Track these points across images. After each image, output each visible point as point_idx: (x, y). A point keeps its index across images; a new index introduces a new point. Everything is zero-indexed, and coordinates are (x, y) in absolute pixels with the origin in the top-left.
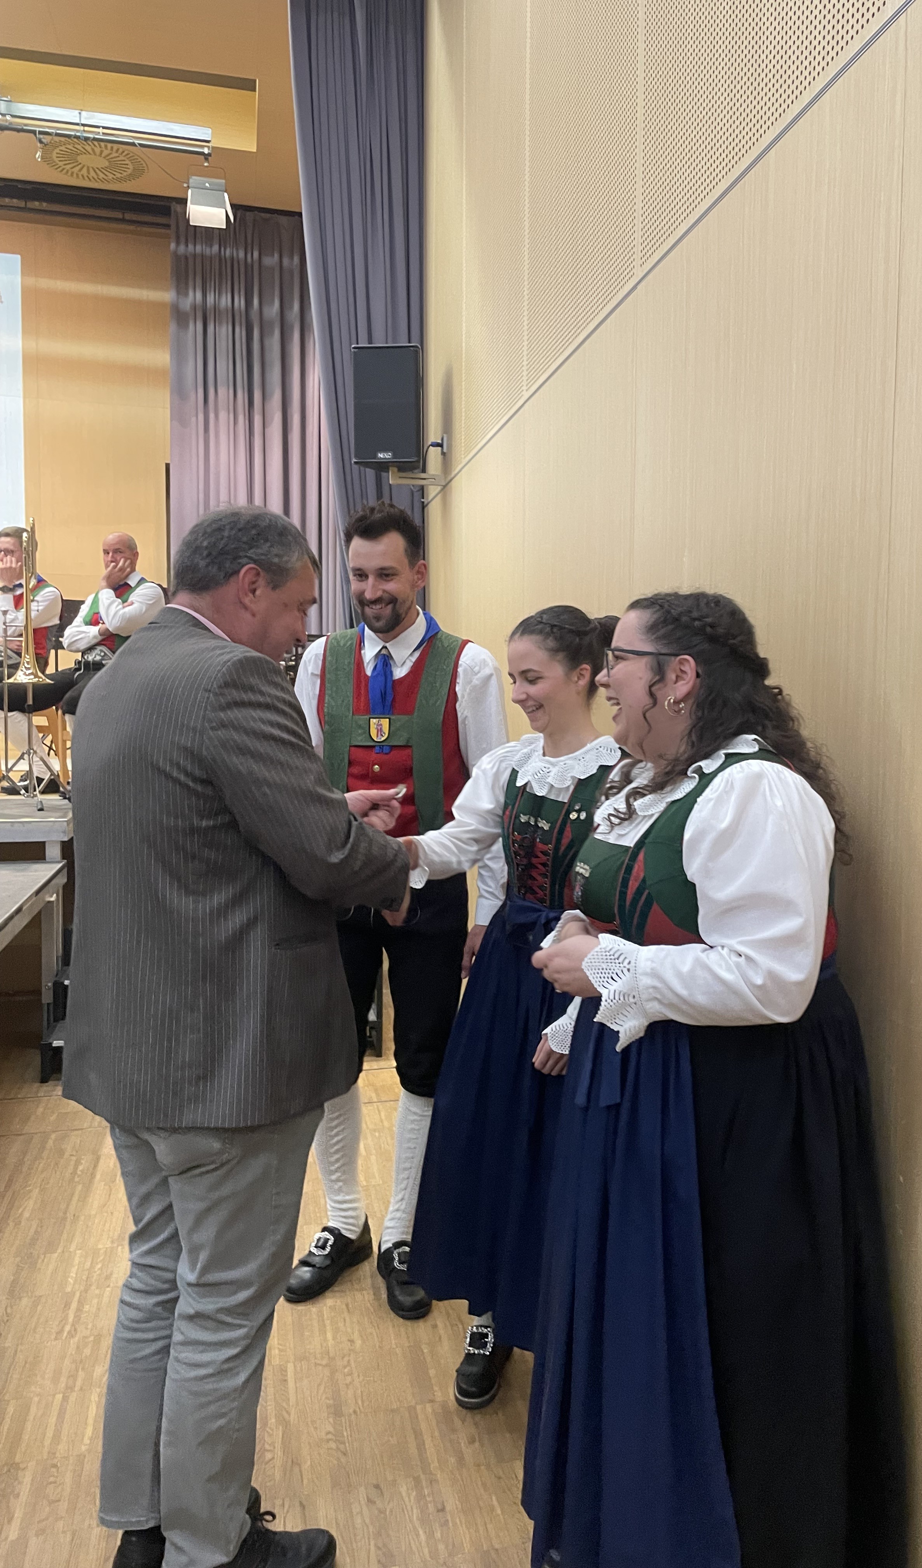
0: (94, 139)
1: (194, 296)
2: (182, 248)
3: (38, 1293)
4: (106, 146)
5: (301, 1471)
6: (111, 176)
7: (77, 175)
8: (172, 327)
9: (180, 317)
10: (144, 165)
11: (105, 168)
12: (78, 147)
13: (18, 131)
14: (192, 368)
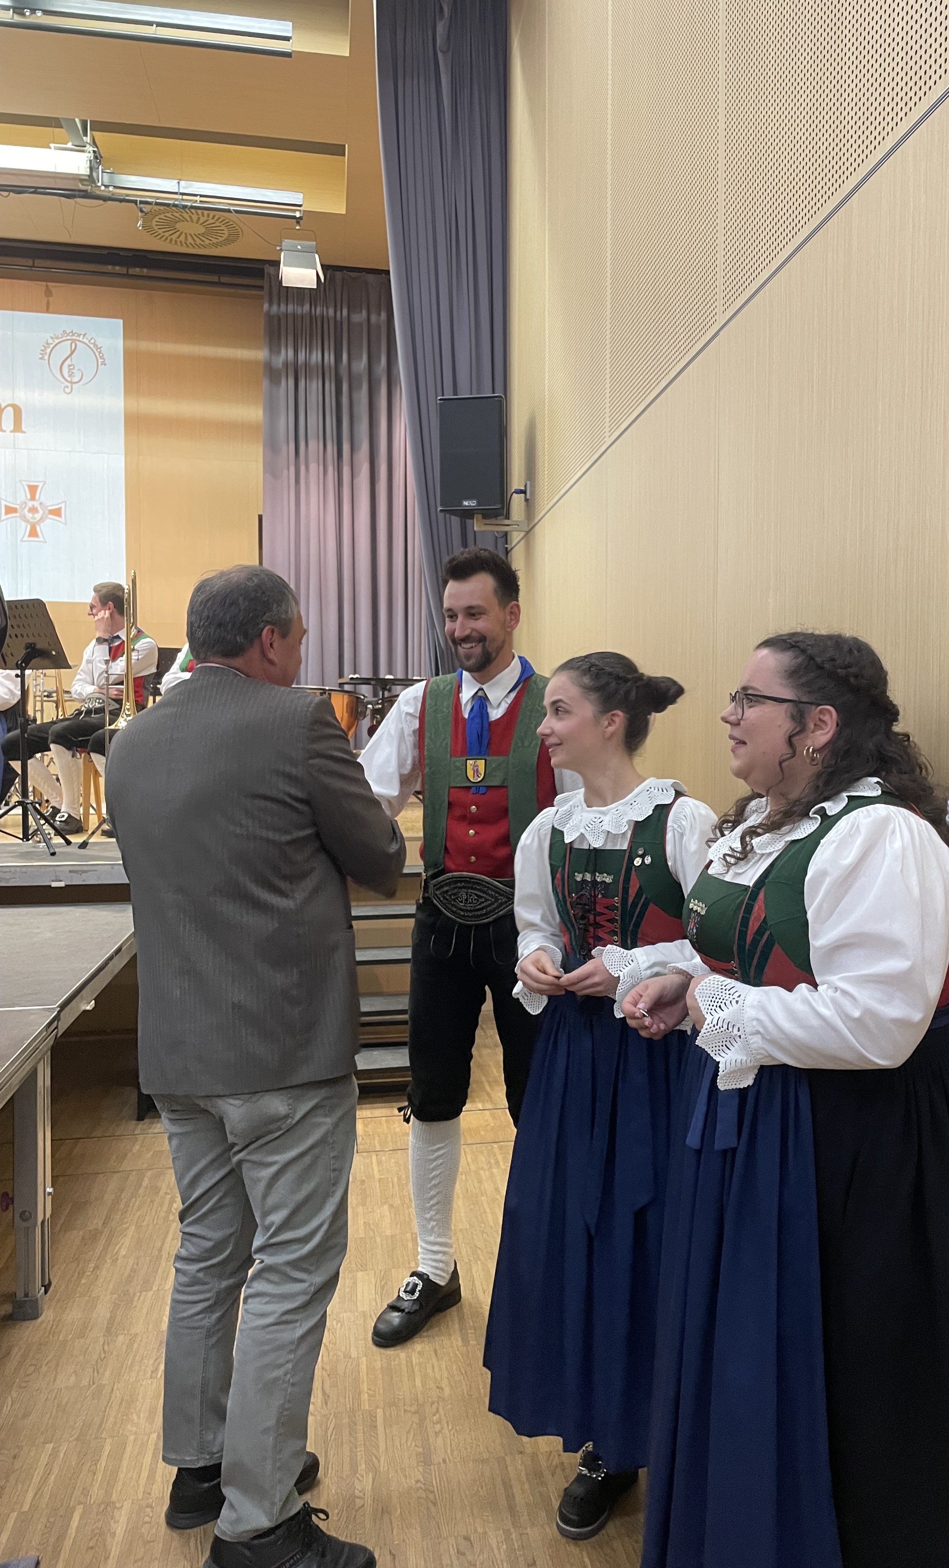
0: (192, 207)
1: (286, 354)
2: (275, 308)
3: (132, 1332)
4: (203, 214)
5: (391, 1520)
6: (207, 242)
7: (176, 241)
8: (265, 383)
9: (273, 374)
10: (239, 230)
11: (203, 235)
12: (177, 215)
13: (121, 201)
14: (284, 423)
